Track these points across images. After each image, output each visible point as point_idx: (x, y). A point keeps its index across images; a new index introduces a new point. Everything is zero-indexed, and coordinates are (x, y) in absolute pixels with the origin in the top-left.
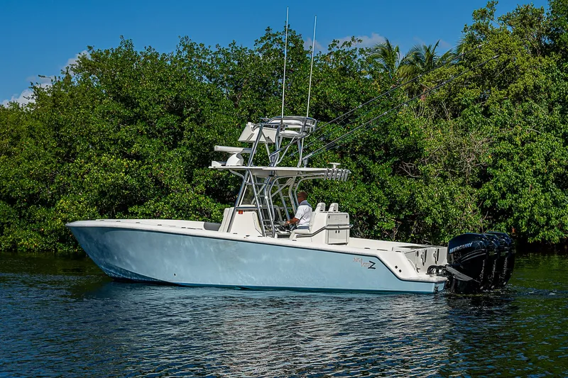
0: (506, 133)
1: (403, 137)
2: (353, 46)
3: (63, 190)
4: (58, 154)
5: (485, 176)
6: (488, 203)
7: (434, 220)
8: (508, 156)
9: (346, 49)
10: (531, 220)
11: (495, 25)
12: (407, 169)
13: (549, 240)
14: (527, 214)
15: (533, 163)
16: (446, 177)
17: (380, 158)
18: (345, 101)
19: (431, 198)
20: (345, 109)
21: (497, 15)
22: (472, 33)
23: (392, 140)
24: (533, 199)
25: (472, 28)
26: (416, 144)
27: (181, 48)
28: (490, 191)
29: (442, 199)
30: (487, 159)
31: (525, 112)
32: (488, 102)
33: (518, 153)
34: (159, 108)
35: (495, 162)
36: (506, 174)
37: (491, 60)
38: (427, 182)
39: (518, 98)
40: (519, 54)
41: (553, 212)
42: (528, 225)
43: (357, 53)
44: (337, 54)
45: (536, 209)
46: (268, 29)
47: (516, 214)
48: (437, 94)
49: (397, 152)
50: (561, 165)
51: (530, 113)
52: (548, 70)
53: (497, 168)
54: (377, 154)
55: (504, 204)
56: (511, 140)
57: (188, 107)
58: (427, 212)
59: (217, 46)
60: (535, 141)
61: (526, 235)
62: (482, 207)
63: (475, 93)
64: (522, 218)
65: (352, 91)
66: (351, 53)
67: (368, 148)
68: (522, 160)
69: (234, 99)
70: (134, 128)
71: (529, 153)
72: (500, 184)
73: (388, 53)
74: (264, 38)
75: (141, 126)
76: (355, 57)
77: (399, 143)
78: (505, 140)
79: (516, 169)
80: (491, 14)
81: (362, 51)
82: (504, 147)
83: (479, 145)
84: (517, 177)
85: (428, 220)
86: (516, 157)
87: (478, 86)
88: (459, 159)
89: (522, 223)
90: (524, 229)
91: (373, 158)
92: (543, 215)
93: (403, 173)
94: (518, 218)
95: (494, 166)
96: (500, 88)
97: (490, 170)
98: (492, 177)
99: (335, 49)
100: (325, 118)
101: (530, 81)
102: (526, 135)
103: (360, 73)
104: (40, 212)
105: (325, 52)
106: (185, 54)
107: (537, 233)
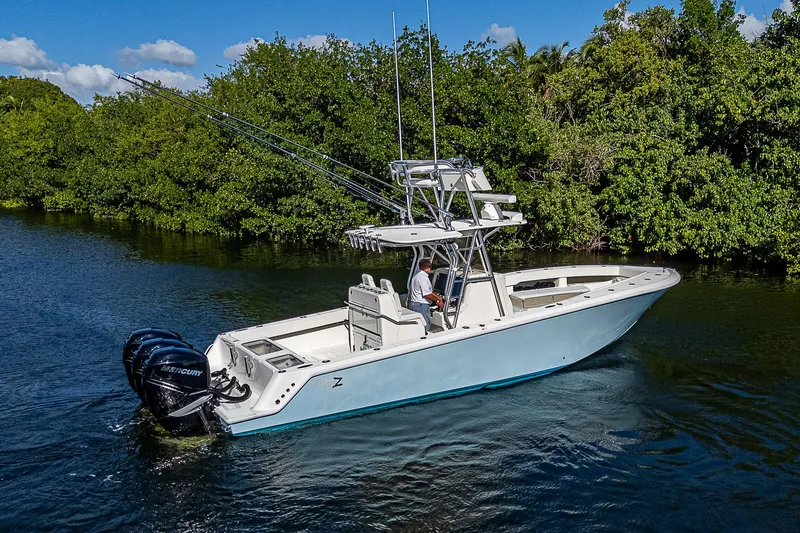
0: (630, 138)
1: (530, 143)
2: (487, 48)
3: (225, 178)
4: (221, 143)
5: (605, 182)
6: (606, 207)
7: (555, 226)
8: (630, 163)
9: (481, 50)
10: (651, 229)
11: (625, 25)
12: (532, 174)
13: (667, 251)
14: (646, 224)
15: (654, 170)
16: (569, 183)
17: (507, 162)
18: (476, 105)
19: (554, 204)
20: (476, 113)
21: (627, 15)
22: (602, 34)
23: (518, 147)
24: (653, 209)
25: (602, 29)
26: (542, 150)
27: (328, 45)
28: (610, 196)
29: (564, 205)
30: (610, 164)
31: (648, 117)
32: (612, 103)
33: (639, 159)
34: (305, 106)
35: (616, 167)
36: (627, 180)
37: (617, 62)
38: (550, 187)
39: (641, 102)
40: (647, 57)
41: (674, 223)
42: (645, 234)
43: (491, 54)
44: (471, 56)
45: (656, 220)
46: (406, 29)
47: (634, 222)
48: (563, 96)
49: (523, 157)
50: (685, 176)
51: (653, 118)
52: (674, 73)
53: (618, 174)
54: (504, 159)
55: (621, 209)
56: (633, 146)
57: (332, 104)
58: (549, 218)
59: (359, 45)
60: (658, 148)
61: (643, 245)
62: (600, 213)
63: (599, 94)
64: (641, 227)
65: (483, 94)
66: (485, 54)
67: (496, 153)
68: (643, 166)
69: (375, 98)
70: (281, 125)
71: (652, 160)
72: (621, 191)
73: (518, 51)
74: (402, 38)
75: (288, 123)
76: (489, 58)
77: (527, 148)
78: (627, 145)
79: (637, 175)
80: (622, 14)
81: (495, 53)
82: (628, 153)
83: (603, 152)
84: (637, 184)
85: (549, 226)
86: (638, 164)
87: (603, 87)
88: (582, 166)
89: (641, 232)
90: (642, 238)
91: (500, 162)
92: (663, 227)
93: (528, 179)
94: (636, 227)
95: (615, 171)
96: (625, 90)
97: (610, 176)
98: (612, 183)
99: (470, 50)
100: (457, 122)
101: (655, 85)
102: (650, 141)
103: (493, 75)
104: (204, 197)
105: (462, 53)
106: (331, 51)
107: (654, 243)
